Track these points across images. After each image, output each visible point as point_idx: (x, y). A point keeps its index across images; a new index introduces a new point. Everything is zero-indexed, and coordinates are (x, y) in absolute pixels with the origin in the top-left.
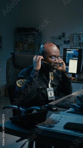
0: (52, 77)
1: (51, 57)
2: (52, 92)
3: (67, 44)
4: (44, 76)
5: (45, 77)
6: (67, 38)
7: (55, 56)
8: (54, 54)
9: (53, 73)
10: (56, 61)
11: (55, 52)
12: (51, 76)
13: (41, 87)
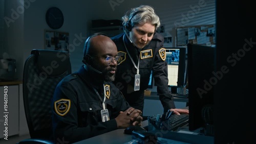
0: (108, 93)
1: (105, 57)
2: (107, 116)
3: (168, 42)
4: (95, 90)
5: (97, 93)
6: (168, 33)
7: (110, 55)
8: (108, 51)
9: (109, 86)
10: (113, 63)
11: (109, 48)
12: (106, 91)
13: (91, 109)
